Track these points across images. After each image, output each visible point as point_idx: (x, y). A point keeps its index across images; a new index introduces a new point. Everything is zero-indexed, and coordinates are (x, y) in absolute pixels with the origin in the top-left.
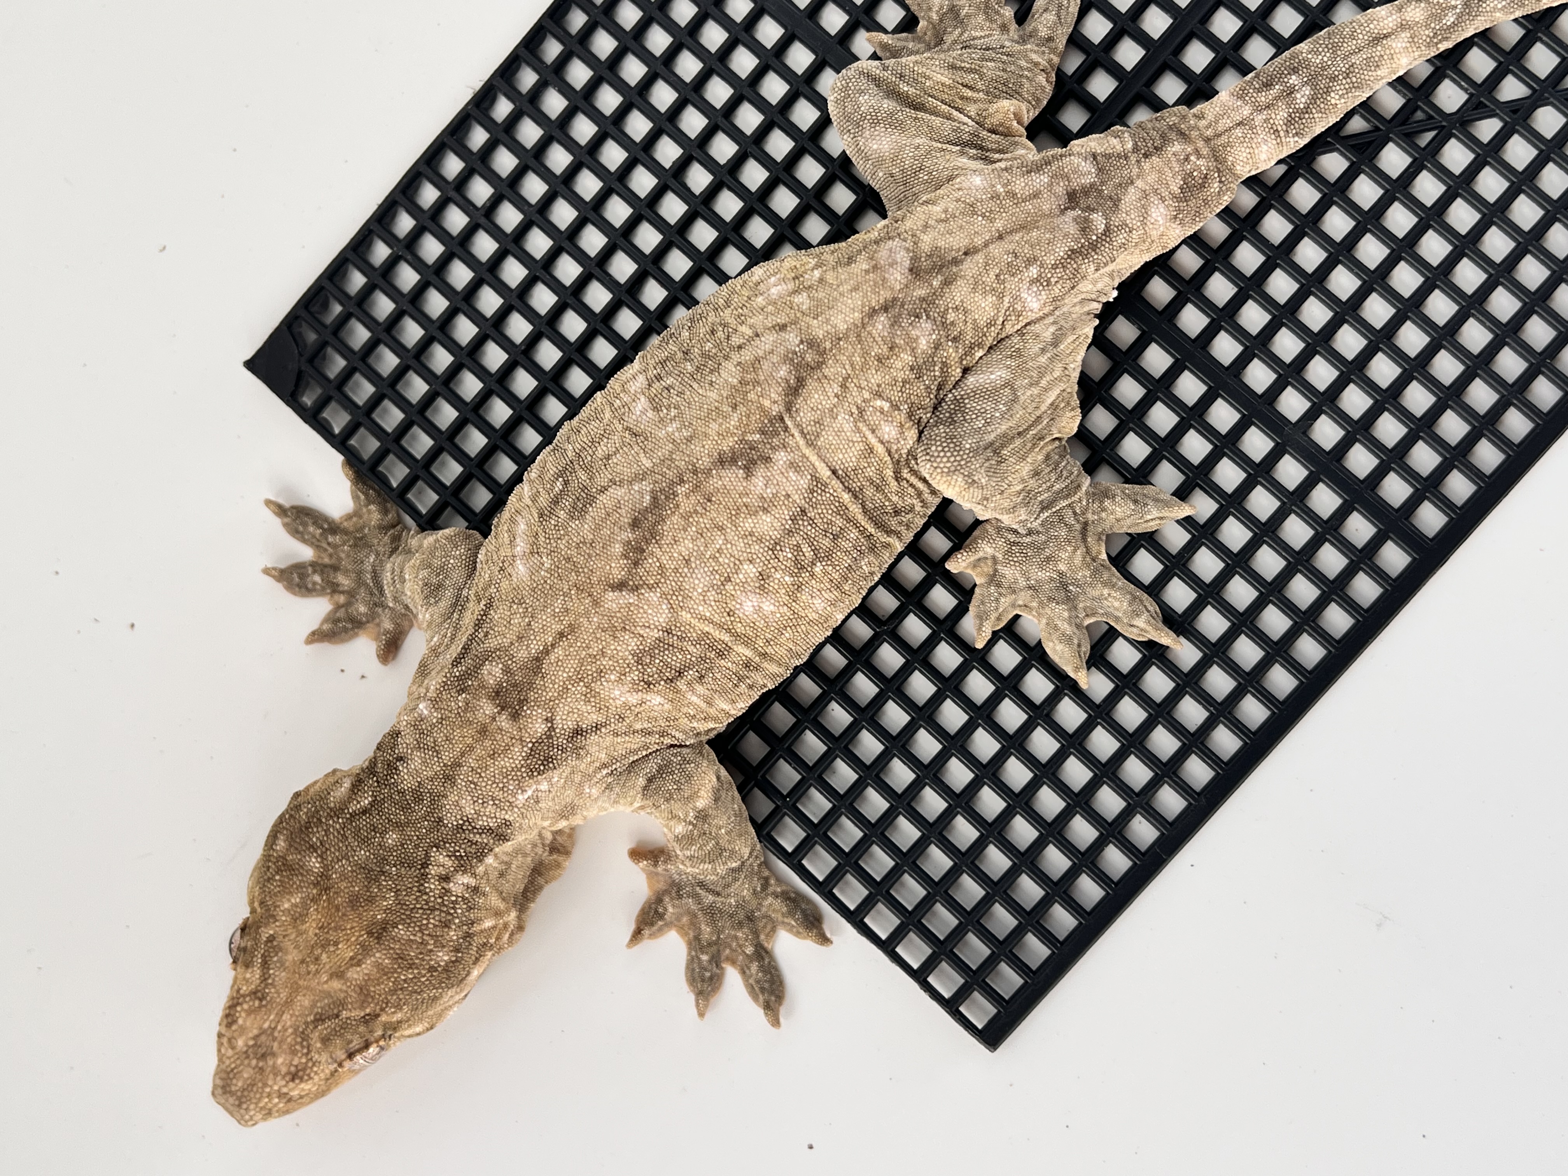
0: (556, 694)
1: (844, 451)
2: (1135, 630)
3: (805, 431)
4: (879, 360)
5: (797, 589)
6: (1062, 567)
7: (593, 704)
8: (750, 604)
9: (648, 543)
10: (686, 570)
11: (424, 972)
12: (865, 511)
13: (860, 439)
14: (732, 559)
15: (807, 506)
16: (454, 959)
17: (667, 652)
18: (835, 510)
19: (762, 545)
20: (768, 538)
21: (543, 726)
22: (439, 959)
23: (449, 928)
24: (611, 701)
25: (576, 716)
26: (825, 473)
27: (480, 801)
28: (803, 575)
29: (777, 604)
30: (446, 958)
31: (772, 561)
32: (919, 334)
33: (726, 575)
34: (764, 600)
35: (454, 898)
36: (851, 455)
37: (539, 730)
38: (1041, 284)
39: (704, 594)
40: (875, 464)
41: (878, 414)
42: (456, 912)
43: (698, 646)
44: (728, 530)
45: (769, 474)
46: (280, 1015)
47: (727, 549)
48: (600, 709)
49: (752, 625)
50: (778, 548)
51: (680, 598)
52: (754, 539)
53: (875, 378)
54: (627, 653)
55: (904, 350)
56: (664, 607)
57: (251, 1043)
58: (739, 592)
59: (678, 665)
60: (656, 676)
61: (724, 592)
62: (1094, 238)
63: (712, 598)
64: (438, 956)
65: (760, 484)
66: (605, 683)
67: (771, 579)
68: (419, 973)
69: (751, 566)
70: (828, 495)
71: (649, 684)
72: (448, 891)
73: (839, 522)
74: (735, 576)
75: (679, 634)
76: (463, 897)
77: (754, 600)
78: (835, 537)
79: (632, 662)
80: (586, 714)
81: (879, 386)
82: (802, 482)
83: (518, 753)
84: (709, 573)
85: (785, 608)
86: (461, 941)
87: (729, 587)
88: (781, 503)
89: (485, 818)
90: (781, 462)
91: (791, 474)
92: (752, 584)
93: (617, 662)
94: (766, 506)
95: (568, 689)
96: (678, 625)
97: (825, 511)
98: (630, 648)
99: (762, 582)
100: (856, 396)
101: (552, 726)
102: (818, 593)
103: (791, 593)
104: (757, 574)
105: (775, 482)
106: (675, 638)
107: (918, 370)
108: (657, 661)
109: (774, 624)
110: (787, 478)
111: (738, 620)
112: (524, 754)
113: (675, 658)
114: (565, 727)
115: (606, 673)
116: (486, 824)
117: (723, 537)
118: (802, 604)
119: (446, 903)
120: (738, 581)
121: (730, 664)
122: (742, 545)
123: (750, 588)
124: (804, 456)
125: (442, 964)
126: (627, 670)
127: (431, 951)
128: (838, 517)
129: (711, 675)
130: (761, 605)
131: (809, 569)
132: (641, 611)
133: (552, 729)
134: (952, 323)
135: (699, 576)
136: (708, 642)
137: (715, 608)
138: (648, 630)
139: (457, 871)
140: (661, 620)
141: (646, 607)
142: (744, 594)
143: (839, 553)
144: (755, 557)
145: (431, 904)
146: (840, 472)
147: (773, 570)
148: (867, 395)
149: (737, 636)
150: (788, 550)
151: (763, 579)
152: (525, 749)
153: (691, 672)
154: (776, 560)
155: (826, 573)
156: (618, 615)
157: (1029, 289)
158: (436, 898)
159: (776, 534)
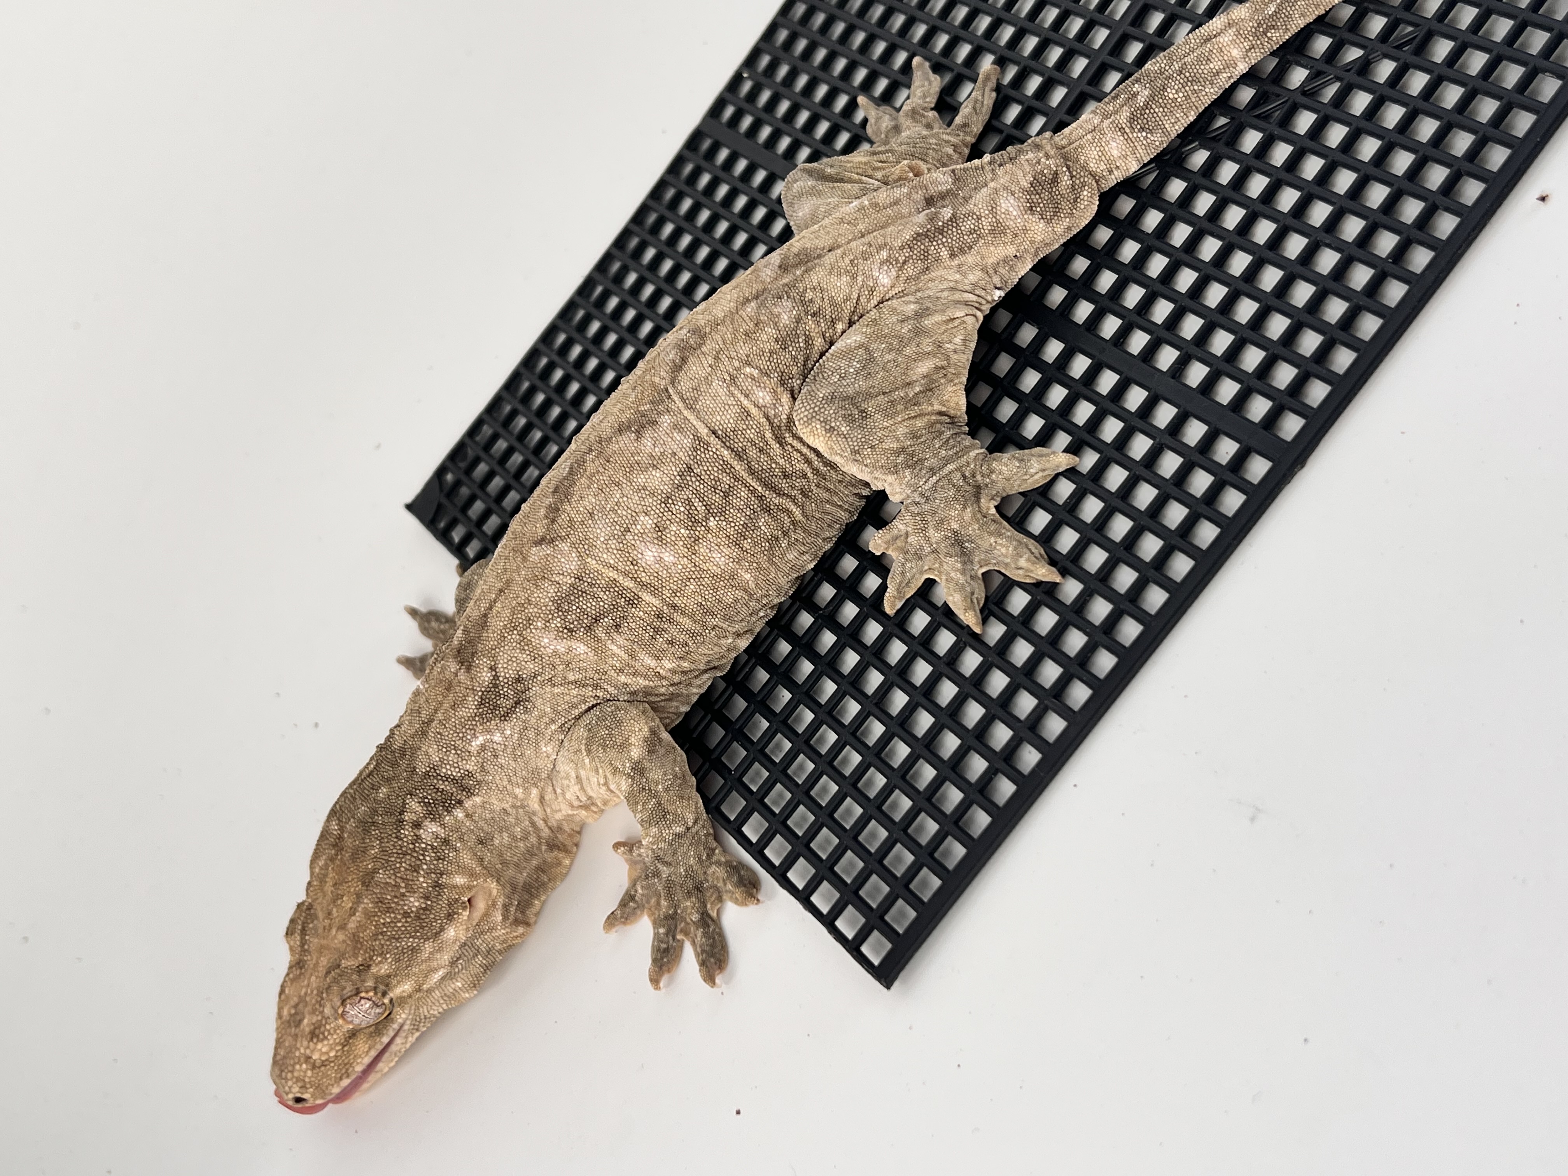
0: (496, 643)
1: (721, 413)
2: (1021, 572)
3: (685, 397)
4: (747, 335)
5: (694, 542)
6: (955, 526)
7: (528, 652)
8: (650, 553)
9: (562, 502)
10: (590, 522)
11: (399, 917)
12: (751, 471)
13: (734, 403)
14: (629, 511)
15: (692, 462)
16: (423, 906)
17: (581, 599)
18: (720, 467)
19: (655, 498)
20: (659, 492)
21: (489, 675)
22: (411, 905)
23: (418, 873)
24: (542, 649)
25: (515, 664)
26: (704, 431)
27: (444, 750)
28: (698, 529)
29: (677, 556)
30: (417, 904)
31: (665, 514)
32: (781, 311)
33: (625, 526)
34: (663, 550)
35: (423, 846)
36: (728, 417)
37: (487, 679)
38: (891, 263)
39: (606, 542)
40: (754, 427)
41: (750, 380)
42: (425, 859)
43: (607, 593)
44: (624, 486)
45: (656, 435)
46: (309, 979)
47: (624, 502)
48: (535, 658)
49: (656, 575)
50: (670, 501)
51: (586, 547)
52: (647, 493)
53: (743, 350)
54: (547, 600)
55: (768, 325)
56: (574, 555)
57: (293, 1011)
58: (638, 542)
59: (594, 612)
60: (576, 623)
61: (625, 542)
62: (940, 224)
63: (613, 546)
64: (410, 902)
65: (649, 444)
66: (534, 631)
67: (667, 531)
68: (395, 918)
69: (647, 518)
70: (711, 453)
71: (571, 631)
72: (418, 837)
73: (726, 479)
74: (634, 527)
75: (589, 580)
76: (432, 846)
77: (654, 550)
78: (726, 495)
79: (553, 608)
80: (523, 663)
81: (748, 356)
82: (685, 441)
83: (472, 702)
84: (610, 524)
85: (685, 559)
86: (430, 889)
87: (629, 537)
88: (668, 460)
89: (448, 767)
90: (666, 424)
91: (675, 434)
92: (650, 535)
93: (541, 609)
94: (655, 463)
95: (505, 637)
96: (587, 572)
97: (710, 468)
98: (550, 595)
99: (660, 534)
100: (727, 366)
101: (496, 675)
102: (717, 548)
103: (689, 546)
104: (654, 526)
105: (662, 442)
106: (586, 584)
107: (783, 342)
108: (574, 608)
109: (677, 575)
110: (671, 438)
111: (641, 569)
112: (476, 703)
113: (589, 605)
114: (507, 676)
115: (533, 621)
116: (449, 773)
117: (619, 491)
118: (702, 558)
119: (417, 849)
120: (636, 532)
121: (641, 613)
122: (637, 498)
123: (648, 539)
124: (686, 418)
125: (414, 909)
126: (550, 616)
127: (403, 895)
128: (724, 474)
129: (626, 624)
130: (661, 555)
131: (704, 524)
132: (556, 560)
133: (496, 677)
134: (811, 301)
135: (601, 526)
136: (617, 589)
137: (618, 556)
138: (561, 577)
139: (426, 818)
140: (572, 567)
141: (559, 556)
142: (643, 544)
143: (732, 511)
144: (649, 509)
145: (404, 849)
146: (720, 432)
147: (668, 522)
148: (737, 364)
149: (644, 585)
150: (680, 504)
151: (660, 531)
152: (477, 698)
153: (606, 620)
154: (670, 513)
155: (721, 529)
156: (539, 565)
157: (880, 269)
158: (408, 844)
159: (666, 489)
